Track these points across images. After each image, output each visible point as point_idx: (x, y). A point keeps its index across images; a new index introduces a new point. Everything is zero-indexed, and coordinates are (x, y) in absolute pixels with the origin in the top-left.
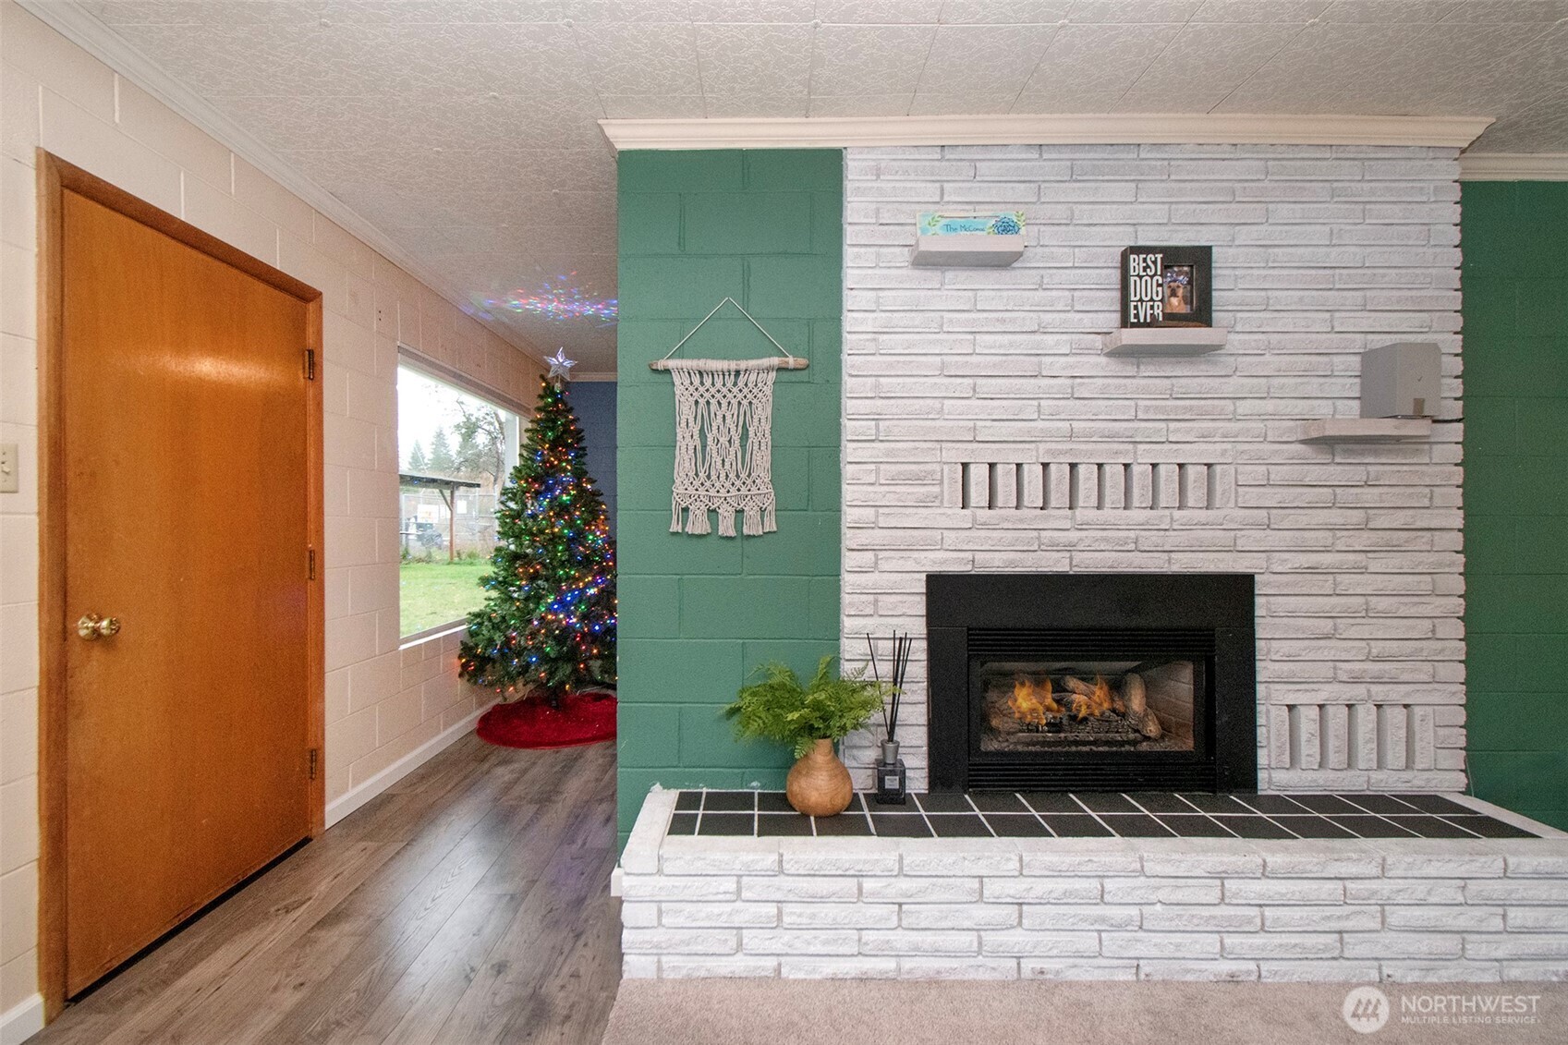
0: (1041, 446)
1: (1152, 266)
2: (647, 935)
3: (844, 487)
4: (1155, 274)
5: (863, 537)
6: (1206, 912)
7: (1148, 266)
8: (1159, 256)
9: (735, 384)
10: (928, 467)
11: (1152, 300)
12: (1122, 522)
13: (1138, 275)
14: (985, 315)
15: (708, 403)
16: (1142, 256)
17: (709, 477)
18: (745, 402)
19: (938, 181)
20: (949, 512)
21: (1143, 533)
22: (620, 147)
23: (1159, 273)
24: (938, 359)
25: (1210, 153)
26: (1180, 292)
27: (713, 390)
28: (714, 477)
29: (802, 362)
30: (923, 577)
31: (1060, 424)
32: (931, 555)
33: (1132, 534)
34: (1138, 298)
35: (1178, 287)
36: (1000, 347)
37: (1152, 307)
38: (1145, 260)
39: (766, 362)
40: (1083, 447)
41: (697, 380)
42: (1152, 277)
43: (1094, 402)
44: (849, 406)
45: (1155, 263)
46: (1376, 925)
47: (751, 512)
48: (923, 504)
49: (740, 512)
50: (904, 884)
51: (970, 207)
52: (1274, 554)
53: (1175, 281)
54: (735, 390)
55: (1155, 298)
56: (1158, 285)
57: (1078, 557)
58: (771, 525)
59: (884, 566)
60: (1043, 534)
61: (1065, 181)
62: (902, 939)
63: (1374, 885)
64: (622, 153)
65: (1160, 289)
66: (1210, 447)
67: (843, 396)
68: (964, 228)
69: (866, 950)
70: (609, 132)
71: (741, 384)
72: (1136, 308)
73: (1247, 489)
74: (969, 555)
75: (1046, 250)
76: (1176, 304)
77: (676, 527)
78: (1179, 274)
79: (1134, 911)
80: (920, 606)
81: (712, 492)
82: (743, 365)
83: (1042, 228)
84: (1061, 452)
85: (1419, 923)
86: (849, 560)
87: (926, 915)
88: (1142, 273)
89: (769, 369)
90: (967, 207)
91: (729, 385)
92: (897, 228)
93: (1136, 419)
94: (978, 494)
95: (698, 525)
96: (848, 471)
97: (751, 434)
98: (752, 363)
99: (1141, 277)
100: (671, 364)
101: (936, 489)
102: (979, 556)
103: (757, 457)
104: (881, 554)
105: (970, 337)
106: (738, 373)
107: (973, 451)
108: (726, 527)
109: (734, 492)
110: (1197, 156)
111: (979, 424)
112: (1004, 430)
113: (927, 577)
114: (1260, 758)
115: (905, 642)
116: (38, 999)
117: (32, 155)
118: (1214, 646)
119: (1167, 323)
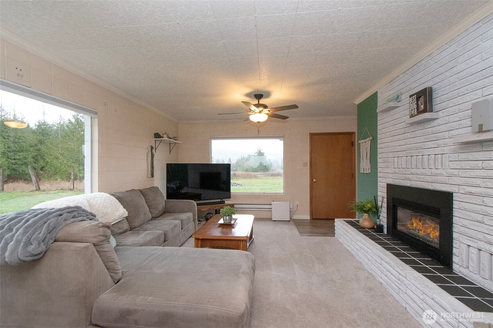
0: (405, 152)
1: (414, 99)
3: (378, 163)
4: (415, 101)
5: (380, 175)
6: (379, 265)
8: (415, 96)
10: (388, 159)
12: (420, 173)
15: (363, 148)
16: (412, 97)
18: (367, 147)
19: (390, 91)
20: (391, 169)
21: (425, 176)
22: (357, 104)
27: (364, 146)
28: (364, 162)
29: (373, 138)
30: (386, 184)
31: (408, 145)
32: (388, 179)
33: (423, 176)
34: (412, 109)
37: (414, 111)
39: (369, 139)
40: (413, 151)
41: (362, 144)
43: (415, 138)
46: (405, 291)
47: (368, 169)
48: (387, 167)
49: (366, 169)
52: (460, 186)
53: (422, 100)
55: (415, 108)
56: (416, 104)
57: (412, 182)
58: (370, 171)
59: (383, 181)
60: (406, 175)
64: (358, 105)
66: (442, 148)
67: (378, 144)
68: (392, 101)
70: (355, 103)
73: (452, 162)
74: (394, 180)
76: (423, 107)
77: (360, 171)
80: (386, 190)
81: (364, 165)
83: (406, 94)
85: (412, 297)
88: (412, 102)
90: (394, 94)
91: (365, 144)
93: (424, 141)
94: (396, 165)
95: (363, 171)
97: (367, 154)
98: (367, 140)
100: (360, 142)
101: (389, 164)
103: (368, 157)
104: (382, 178)
105: (394, 126)
106: (366, 142)
107: (394, 154)
108: (365, 172)
109: (366, 164)
111: (395, 147)
112: (399, 148)
113: (387, 184)
114: (455, 259)
115: (384, 198)
116: (309, 216)
117: (309, 134)
118: (439, 215)
119: (418, 114)
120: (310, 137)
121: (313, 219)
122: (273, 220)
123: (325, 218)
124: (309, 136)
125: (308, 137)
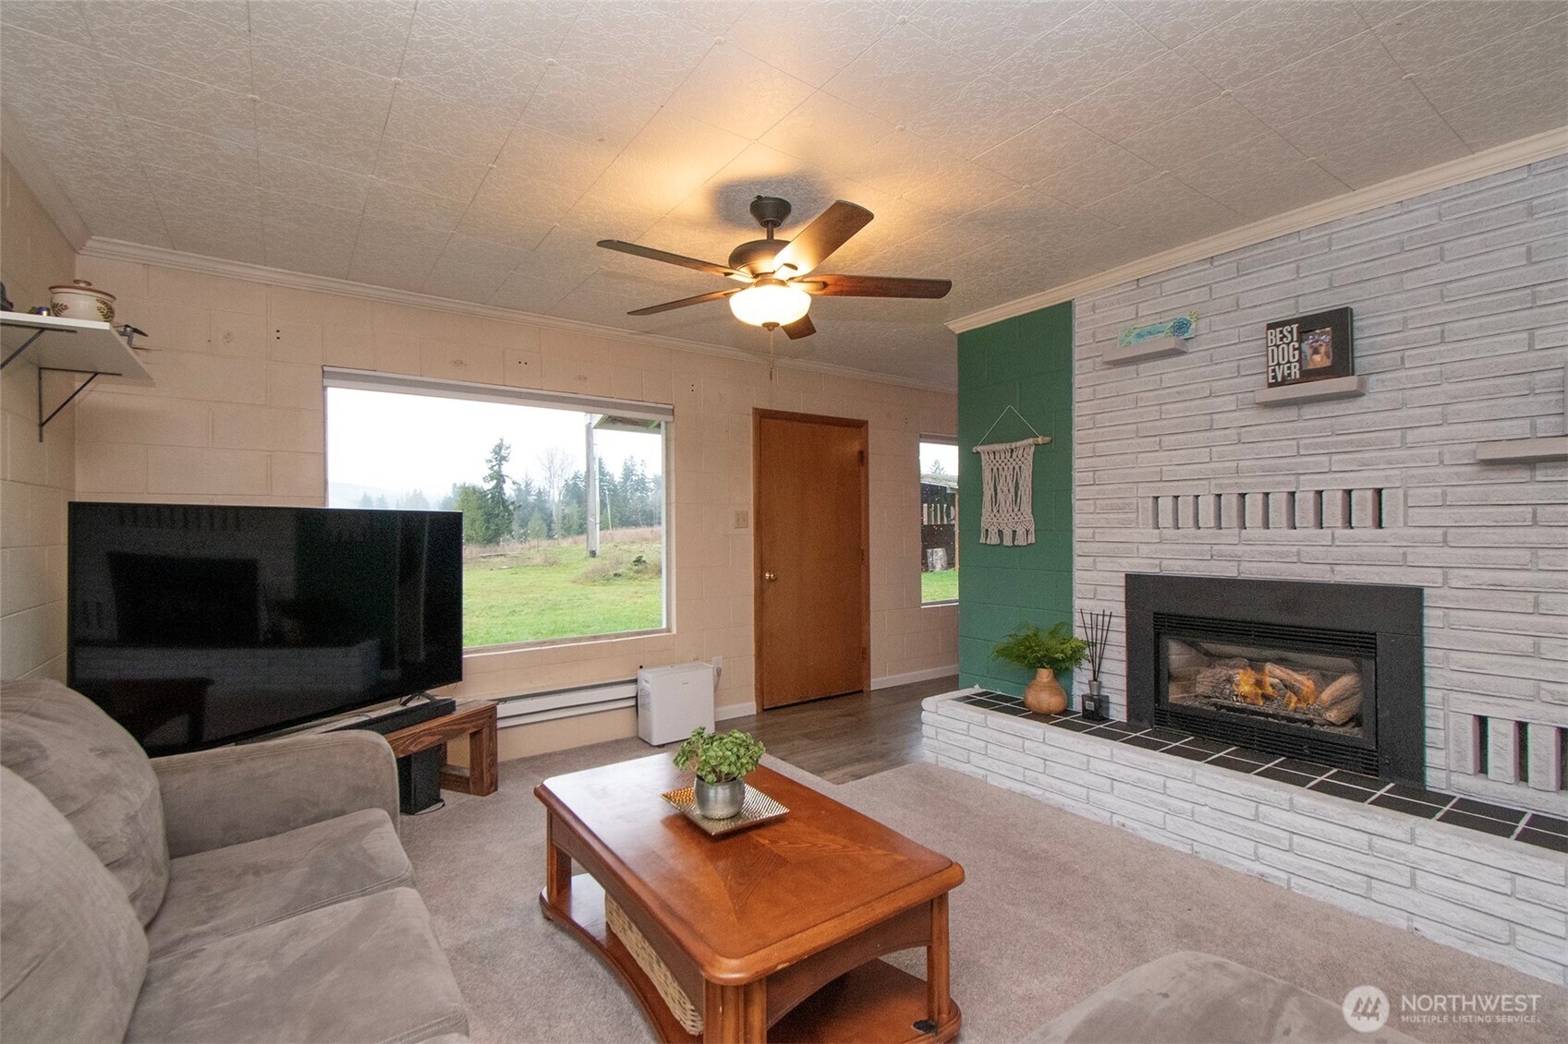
0: (1213, 482)
1: (1289, 336)
2: (931, 742)
3: (1074, 515)
4: (1292, 341)
5: (1086, 548)
6: (1242, 822)
7: (1285, 336)
8: (1295, 326)
9: (1011, 457)
10: (1128, 501)
11: (1289, 362)
12: (1283, 539)
13: (1275, 345)
14: (1168, 391)
15: (998, 469)
16: (1278, 330)
17: (998, 511)
18: (1017, 467)
19: (1134, 304)
20: (1143, 531)
21: (1304, 548)
22: (957, 332)
23: (1295, 339)
24: (1135, 426)
25: (1369, 217)
26: (1323, 350)
27: (1000, 462)
28: (1001, 511)
29: (1047, 439)
30: (1123, 575)
31: (1228, 464)
32: (1130, 560)
33: (1294, 549)
34: (1276, 362)
35: (1321, 345)
36: (1179, 412)
37: (1289, 368)
38: (1281, 332)
39: (1026, 442)
40: (1248, 480)
41: (992, 457)
42: (1288, 344)
43: (1259, 445)
44: (1077, 464)
45: (1291, 332)
46: (1405, 881)
47: (1020, 531)
48: (1124, 525)
49: (1014, 532)
50: (1047, 748)
51: (1158, 316)
52: (1452, 571)
53: (1317, 341)
54: (1011, 460)
55: (1292, 360)
56: (1295, 349)
57: (1245, 566)
58: (1032, 539)
59: (1099, 566)
60: (1216, 547)
61: (1234, 278)
62: (1044, 779)
63: (1402, 847)
64: (960, 335)
65: (1297, 352)
66: (1375, 473)
67: (1073, 457)
68: (1150, 333)
69: (1027, 780)
70: (951, 327)
71: (1014, 456)
72: (1274, 371)
73: (1417, 510)
74: (1157, 562)
75: (1217, 334)
76: (1319, 360)
77: (982, 540)
78: (1322, 334)
79: (1188, 806)
80: (1120, 594)
81: (1000, 520)
82: (1013, 445)
83: (1212, 318)
84: (1230, 485)
85: (1450, 894)
86: (1078, 562)
87: (1058, 770)
88: (1278, 343)
89: (1030, 446)
90: (1155, 317)
91: (1008, 457)
92: (1108, 342)
93: (1299, 455)
94: (1166, 518)
95: (994, 540)
96: (1077, 505)
97: (1020, 485)
98: (1019, 444)
99: (1278, 346)
100: (979, 449)
101: (1134, 516)
102: (1165, 562)
103: (1024, 498)
104: (1098, 559)
105: (1157, 408)
106: (1012, 451)
107: (1159, 488)
108: (1008, 541)
109: (1011, 519)
110: (1360, 223)
111: (1164, 468)
112: (1184, 472)
113: (1126, 575)
114: (1432, 757)
115: (1113, 619)
116: (754, 703)
117: (751, 411)
118: (1375, 648)
119: (1305, 379)
120: (755, 423)
121: (765, 710)
122: (655, 743)
123: (796, 702)
124: (751, 417)
125: (750, 421)
